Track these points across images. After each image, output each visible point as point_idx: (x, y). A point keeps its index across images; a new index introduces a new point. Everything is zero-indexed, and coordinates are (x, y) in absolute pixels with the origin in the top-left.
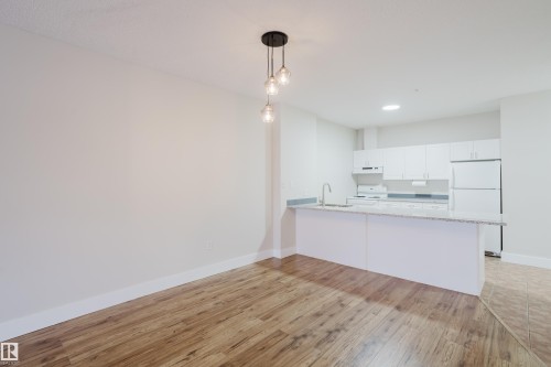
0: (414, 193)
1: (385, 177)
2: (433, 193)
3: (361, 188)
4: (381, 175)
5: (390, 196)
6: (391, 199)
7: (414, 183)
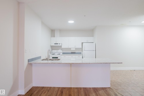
0: (71, 52)
1: (62, 47)
2: (76, 52)
3: (53, 51)
4: (61, 46)
5: (63, 53)
6: (63, 54)
7: (72, 49)
